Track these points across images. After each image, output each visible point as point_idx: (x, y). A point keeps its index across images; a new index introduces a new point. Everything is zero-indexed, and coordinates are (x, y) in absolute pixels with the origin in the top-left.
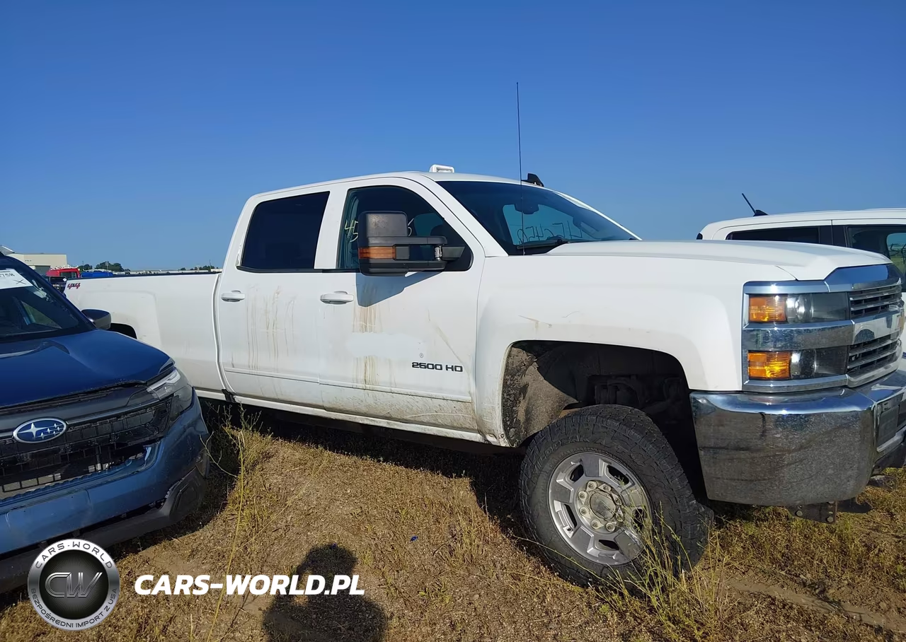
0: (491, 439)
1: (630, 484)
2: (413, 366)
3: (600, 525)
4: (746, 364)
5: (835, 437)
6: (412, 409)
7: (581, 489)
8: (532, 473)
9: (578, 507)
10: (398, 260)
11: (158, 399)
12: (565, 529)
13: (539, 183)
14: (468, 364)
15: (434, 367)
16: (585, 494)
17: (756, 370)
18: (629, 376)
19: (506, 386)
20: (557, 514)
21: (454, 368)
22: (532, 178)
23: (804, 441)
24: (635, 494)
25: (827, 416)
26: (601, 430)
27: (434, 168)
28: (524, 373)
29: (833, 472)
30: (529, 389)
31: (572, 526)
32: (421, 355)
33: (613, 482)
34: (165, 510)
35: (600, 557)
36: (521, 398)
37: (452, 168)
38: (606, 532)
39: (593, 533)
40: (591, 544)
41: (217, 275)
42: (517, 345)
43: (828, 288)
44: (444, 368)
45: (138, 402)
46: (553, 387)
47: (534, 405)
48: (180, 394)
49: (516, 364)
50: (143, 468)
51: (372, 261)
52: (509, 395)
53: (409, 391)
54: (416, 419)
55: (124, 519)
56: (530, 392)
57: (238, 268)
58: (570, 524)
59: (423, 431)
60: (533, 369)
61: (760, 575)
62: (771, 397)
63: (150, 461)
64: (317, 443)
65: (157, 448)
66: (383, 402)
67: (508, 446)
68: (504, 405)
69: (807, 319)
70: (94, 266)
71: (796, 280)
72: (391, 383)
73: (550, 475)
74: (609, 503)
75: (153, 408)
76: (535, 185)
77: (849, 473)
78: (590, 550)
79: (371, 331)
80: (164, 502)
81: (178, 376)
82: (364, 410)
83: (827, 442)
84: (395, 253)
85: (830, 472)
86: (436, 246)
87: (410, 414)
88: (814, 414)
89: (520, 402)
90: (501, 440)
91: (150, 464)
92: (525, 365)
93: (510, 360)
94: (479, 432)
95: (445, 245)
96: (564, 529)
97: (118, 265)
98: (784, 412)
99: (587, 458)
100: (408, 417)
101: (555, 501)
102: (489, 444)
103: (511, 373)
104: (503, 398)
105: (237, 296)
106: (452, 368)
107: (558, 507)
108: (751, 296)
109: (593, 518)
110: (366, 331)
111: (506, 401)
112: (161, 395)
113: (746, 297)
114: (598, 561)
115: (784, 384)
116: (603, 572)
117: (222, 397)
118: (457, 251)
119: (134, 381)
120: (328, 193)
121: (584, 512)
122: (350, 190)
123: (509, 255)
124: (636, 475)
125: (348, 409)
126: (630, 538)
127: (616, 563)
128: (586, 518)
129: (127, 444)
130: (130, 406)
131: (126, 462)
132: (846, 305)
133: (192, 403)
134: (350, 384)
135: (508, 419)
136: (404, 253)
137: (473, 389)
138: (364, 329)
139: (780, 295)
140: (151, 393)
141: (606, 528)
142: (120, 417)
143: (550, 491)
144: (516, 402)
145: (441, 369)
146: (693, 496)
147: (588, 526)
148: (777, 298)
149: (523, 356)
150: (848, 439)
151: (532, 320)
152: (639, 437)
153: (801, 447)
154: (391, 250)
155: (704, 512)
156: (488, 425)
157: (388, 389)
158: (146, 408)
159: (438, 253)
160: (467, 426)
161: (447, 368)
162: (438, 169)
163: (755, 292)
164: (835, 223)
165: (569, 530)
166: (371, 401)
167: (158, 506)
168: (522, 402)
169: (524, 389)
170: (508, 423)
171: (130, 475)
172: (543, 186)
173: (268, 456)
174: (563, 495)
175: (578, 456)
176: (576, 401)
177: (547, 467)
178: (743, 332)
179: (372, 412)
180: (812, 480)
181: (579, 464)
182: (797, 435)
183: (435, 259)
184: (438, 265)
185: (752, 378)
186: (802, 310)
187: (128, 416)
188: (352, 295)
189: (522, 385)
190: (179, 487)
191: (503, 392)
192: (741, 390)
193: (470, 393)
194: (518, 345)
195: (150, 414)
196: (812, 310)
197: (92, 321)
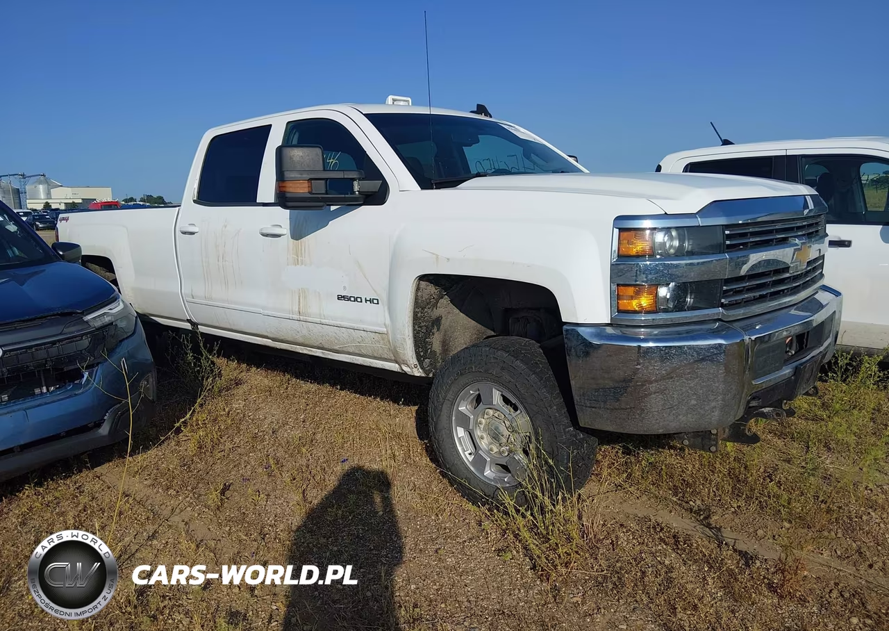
0: (406, 369)
1: (519, 412)
2: (338, 299)
3: (495, 450)
4: (616, 297)
5: (697, 369)
6: (339, 340)
7: (480, 416)
8: (437, 400)
9: (478, 433)
10: (314, 194)
11: (95, 327)
12: (467, 453)
13: (487, 114)
14: (383, 297)
15: (356, 300)
16: (483, 421)
17: (624, 304)
18: (538, 309)
19: (416, 319)
20: (459, 439)
21: (371, 301)
22: (481, 109)
23: (664, 372)
24: (522, 420)
25: (689, 349)
26: (492, 360)
27: (390, 99)
28: (435, 305)
29: (696, 402)
30: (443, 321)
31: (473, 450)
32: (345, 288)
33: (507, 409)
34: (104, 430)
35: (495, 480)
36: (435, 330)
37: (409, 99)
38: (501, 456)
39: (490, 457)
40: (487, 468)
41: (177, 208)
42: (423, 278)
43: (700, 222)
44: (364, 300)
45: (72, 330)
46: (470, 319)
47: (451, 337)
48: (122, 324)
49: (426, 297)
50: (81, 391)
51: (288, 195)
52: (420, 327)
53: (338, 323)
54: (344, 349)
55: (63, 437)
56: (445, 323)
57: (195, 201)
58: (471, 449)
59: (351, 361)
60: (445, 301)
61: (652, 500)
62: (642, 330)
63: (88, 385)
64: (284, 372)
65: (95, 372)
66: (315, 333)
67: (423, 375)
68: (415, 337)
69: (680, 253)
70: (138, 199)
71: (666, 213)
72: (320, 315)
73: (453, 404)
74: (503, 429)
75: (88, 336)
76: (482, 117)
77: (713, 404)
78: (487, 473)
79: (302, 264)
80: (103, 423)
81: (121, 306)
82: (301, 340)
83: (689, 373)
84: (310, 187)
85: (693, 402)
86: (354, 180)
87: (338, 345)
88: (675, 347)
89: (433, 334)
90: (415, 370)
91: (87, 388)
92: (434, 298)
93: (419, 294)
94: (397, 362)
95: (363, 179)
96: (465, 453)
97: (161, 198)
98: (651, 344)
99: (483, 387)
100: (336, 347)
101: (458, 428)
102: (405, 374)
103: (420, 307)
104: (414, 330)
105: (191, 229)
106: (370, 301)
107: (461, 432)
108: (621, 230)
109: (491, 444)
110: (298, 264)
111: (418, 333)
112: (98, 324)
113: (616, 231)
114: (493, 483)
115: (650, 317)
116: (496, 493)
117: (188, 326)
118: (373, 185)
119: (70, 310)
120: (271, 125)
121: (482, 438)
122: (289, 122)
123: (422, 189)
124: (522, 403)
125: (289, 339)
126: (518, 462)
127: (508, 485)
128: (484, 443)
129: (63, 369)
130: (64, 334)
131: (67, 386)
132: (720, 239)
133: (134, 333)
134: (287, 316)
135: (421, 350)
136: (320, 187)
137: (388, 322)
138: (296, 262)
139: (649, 229)
140: (87, 322)
141: (501, 453)
142: (55, 344)
143: (454, 418)
144: (429, 333)
145: (361, 302)
146: (570, 423)
147: (486, 451)
148: (648, 232)
149: (431, 289)
150: (712, 371)
151: (434, 254)
152: (524, 367)
153: (663, 378)
154: (306, 184)
155: (583, 439)
156: (401, 355)
157: (318, 320)
158: (82, 335)
159: (356, 188)
160: (386, 356)
161: (366, 301)
162: (394, 100)
163: (625, 226)
164: (790, 153)
165: (470, 454)
166: (305, 332)
167: (98, 425)
168: (436, 335)
169: (437, 322)
170: (422, 354)
171: (68, 398)
172: (491, 117)
173: (238, 383)
174: (464, 421)
175: (477, 385)
176: (493, 333)
177: (450, 396)
178: (612, 265)
179: (307, 343)
180: (674, 410)
181: (478, 393)
182: (657, 366)
183: (354, 193)
184: (356, 199)
185: (620, 312)
186: (676, 243)
187: (64, 342)
188: (285, 230)
189: (434, 317)
190: (118, 409)
191: (414, 324)
192: (609, 322)
193: (385, 324)
194: (425, 279)
195: (85, 342)
196: (686, 244)
197: (61, 253)
